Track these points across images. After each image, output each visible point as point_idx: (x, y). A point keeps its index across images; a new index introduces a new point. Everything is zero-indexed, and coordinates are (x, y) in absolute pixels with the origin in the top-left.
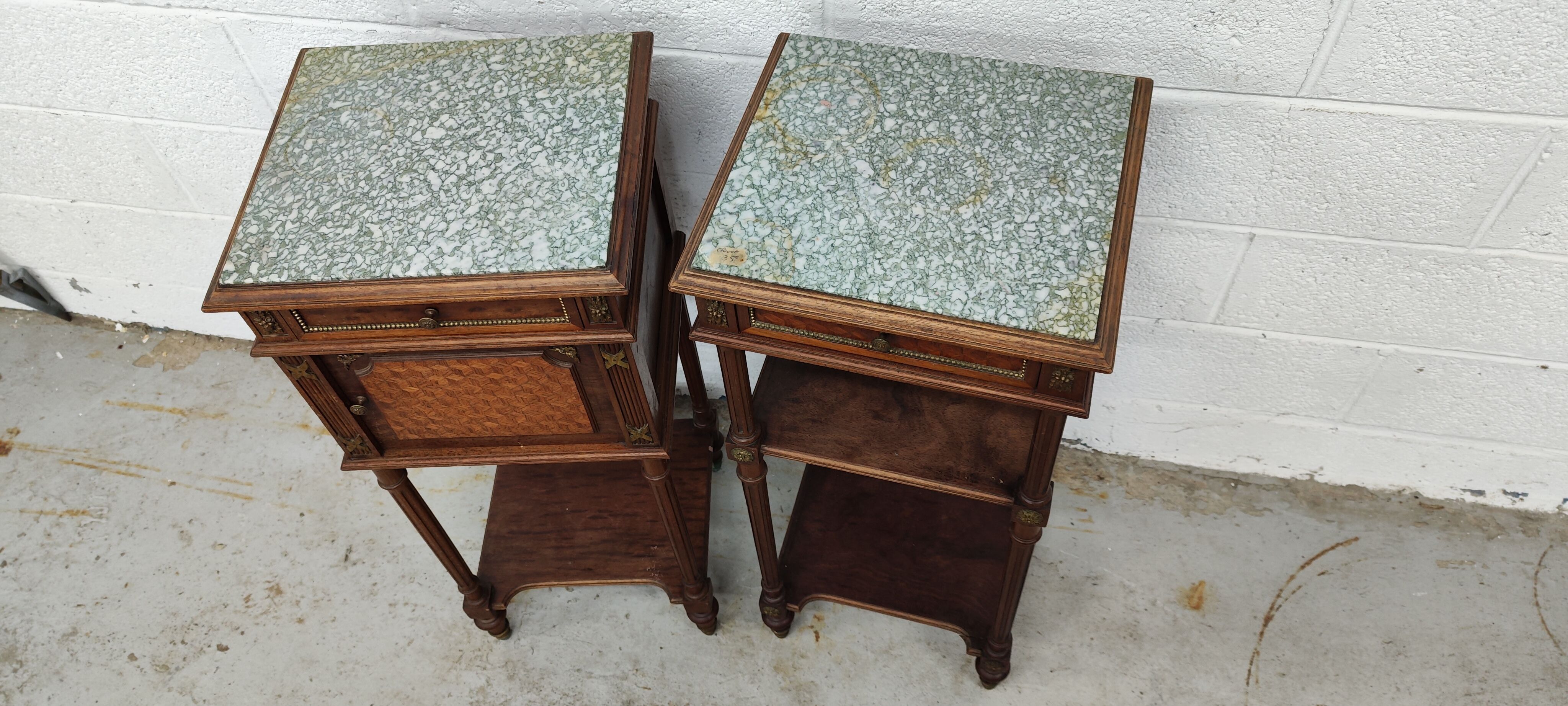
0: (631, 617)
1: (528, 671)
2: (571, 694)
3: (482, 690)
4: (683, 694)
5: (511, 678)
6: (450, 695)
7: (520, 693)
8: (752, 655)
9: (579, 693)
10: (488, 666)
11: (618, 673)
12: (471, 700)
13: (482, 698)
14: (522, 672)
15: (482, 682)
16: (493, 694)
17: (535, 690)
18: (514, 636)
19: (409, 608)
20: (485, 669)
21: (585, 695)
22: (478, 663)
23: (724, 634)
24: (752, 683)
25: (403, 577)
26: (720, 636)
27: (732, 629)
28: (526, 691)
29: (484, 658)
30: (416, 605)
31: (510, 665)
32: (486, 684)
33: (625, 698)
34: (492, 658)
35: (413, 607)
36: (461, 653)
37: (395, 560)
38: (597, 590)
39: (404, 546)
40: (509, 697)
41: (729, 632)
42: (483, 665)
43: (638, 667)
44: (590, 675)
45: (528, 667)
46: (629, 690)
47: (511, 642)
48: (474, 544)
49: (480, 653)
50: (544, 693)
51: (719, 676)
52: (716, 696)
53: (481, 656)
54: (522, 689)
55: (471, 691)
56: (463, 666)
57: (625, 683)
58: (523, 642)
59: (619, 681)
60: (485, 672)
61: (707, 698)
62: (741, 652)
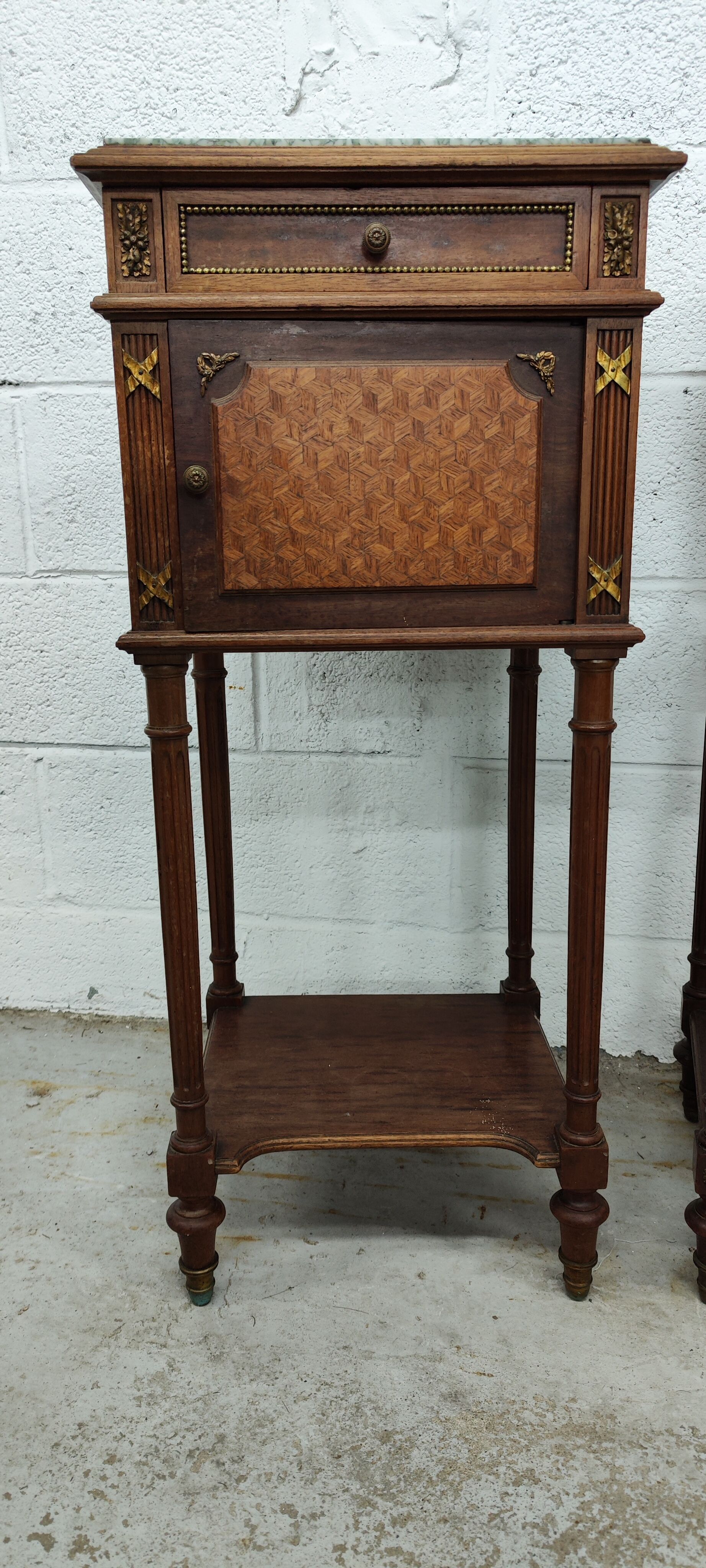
0: (428, 1276)
1: (248, 1349)
2: (337, 1382)
3: (158, 1377)
4: (558, 1384)
5: (216, 1358)
6: (96, 1385)
7: (235, 1382)
8: (669, 1329)
9: (353, 1382)
10: (171, 1342)
11: (423, 1352)
12: (138, 1394)
13: (159, 1391)
14: (237, 1351)
15: (161, 1364)
16: (183, 1383)
17: (264, 1377)
18: (218, 1301)
19: (26, 1266)
20: (165, 1346)
21: (364, 1385)
22: (153, 1338)
23: (603, 1300)
24: (687, 1368)
25: (18, 1229)
26: (597, 1301)
27: (618, 1293)
28: (246, 1379)
29: (164, 1331)
30: (38, 1262)
31: (213, 1342)
32: (167, 1368)
33: (444, 1388)
34: (176, 1331)
35: (32, 1264)
36: (119, 1324)
37: (7, 1209)
38: (359, 1243)
39: (22, 1193)
40: (214, 1389)
41: (615, 1298)
42: (162, 1341)
43: (458, 1344)
44: (369, 1356)
45: (248, 1343)
46: (451, 1376)
47: (212, 1310)
48: (142, 1191)
49: (155, 1324)
50: (280, 1384)
51: (618, 1358)
52: (626, 1387)
53: (157, 1330)
54: (238, 1376)
55: (137, 1379)
56: (123, 1341)
57: (441, 1366)
58: (234, 1308)
59: (426, 1364)
60: (164, 1350)
61: (607, 1389)
62: (645, 1323)
